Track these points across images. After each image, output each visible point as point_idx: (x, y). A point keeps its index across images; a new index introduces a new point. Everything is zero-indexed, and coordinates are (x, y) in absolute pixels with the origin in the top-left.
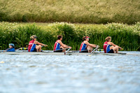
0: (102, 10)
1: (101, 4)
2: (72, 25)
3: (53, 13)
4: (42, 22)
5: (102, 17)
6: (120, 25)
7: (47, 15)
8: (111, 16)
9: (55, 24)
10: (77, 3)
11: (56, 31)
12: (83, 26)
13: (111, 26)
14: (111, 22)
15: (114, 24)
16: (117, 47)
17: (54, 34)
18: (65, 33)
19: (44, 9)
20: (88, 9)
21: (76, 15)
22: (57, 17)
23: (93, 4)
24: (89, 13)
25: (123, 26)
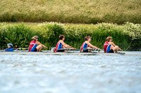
0: (92, 10)
1: (91, 4)
2: (62, 24)
3: (43, 12)
4: (31, 21)
5: (92, 17)
6: (110, 24)
7: (36, 15)
8: (100, 16)
9: (45, 24)
10: (66, 2)
11: (46, 31)
12: (73, 26)
13: (101, 26)
14: (101, 22)
15: (104, 24)
16: (117, 47)
17: (44, 34)
18: (55, 33)
19: (34, 9)
20: (78, 9)
21: (66, 15)
22: (47, 16)
23: (83, 4)
24: (79, 12)
25: (113, 26)
